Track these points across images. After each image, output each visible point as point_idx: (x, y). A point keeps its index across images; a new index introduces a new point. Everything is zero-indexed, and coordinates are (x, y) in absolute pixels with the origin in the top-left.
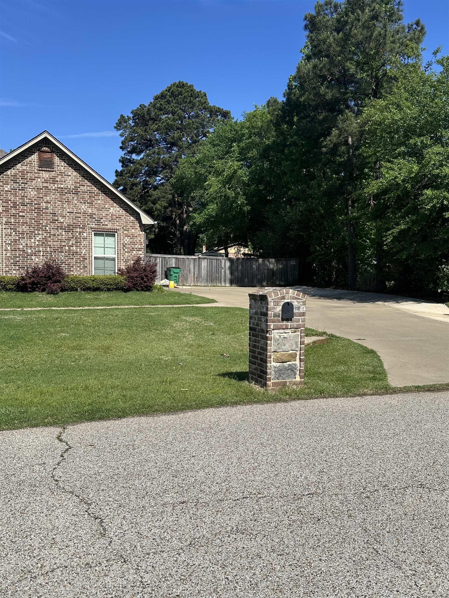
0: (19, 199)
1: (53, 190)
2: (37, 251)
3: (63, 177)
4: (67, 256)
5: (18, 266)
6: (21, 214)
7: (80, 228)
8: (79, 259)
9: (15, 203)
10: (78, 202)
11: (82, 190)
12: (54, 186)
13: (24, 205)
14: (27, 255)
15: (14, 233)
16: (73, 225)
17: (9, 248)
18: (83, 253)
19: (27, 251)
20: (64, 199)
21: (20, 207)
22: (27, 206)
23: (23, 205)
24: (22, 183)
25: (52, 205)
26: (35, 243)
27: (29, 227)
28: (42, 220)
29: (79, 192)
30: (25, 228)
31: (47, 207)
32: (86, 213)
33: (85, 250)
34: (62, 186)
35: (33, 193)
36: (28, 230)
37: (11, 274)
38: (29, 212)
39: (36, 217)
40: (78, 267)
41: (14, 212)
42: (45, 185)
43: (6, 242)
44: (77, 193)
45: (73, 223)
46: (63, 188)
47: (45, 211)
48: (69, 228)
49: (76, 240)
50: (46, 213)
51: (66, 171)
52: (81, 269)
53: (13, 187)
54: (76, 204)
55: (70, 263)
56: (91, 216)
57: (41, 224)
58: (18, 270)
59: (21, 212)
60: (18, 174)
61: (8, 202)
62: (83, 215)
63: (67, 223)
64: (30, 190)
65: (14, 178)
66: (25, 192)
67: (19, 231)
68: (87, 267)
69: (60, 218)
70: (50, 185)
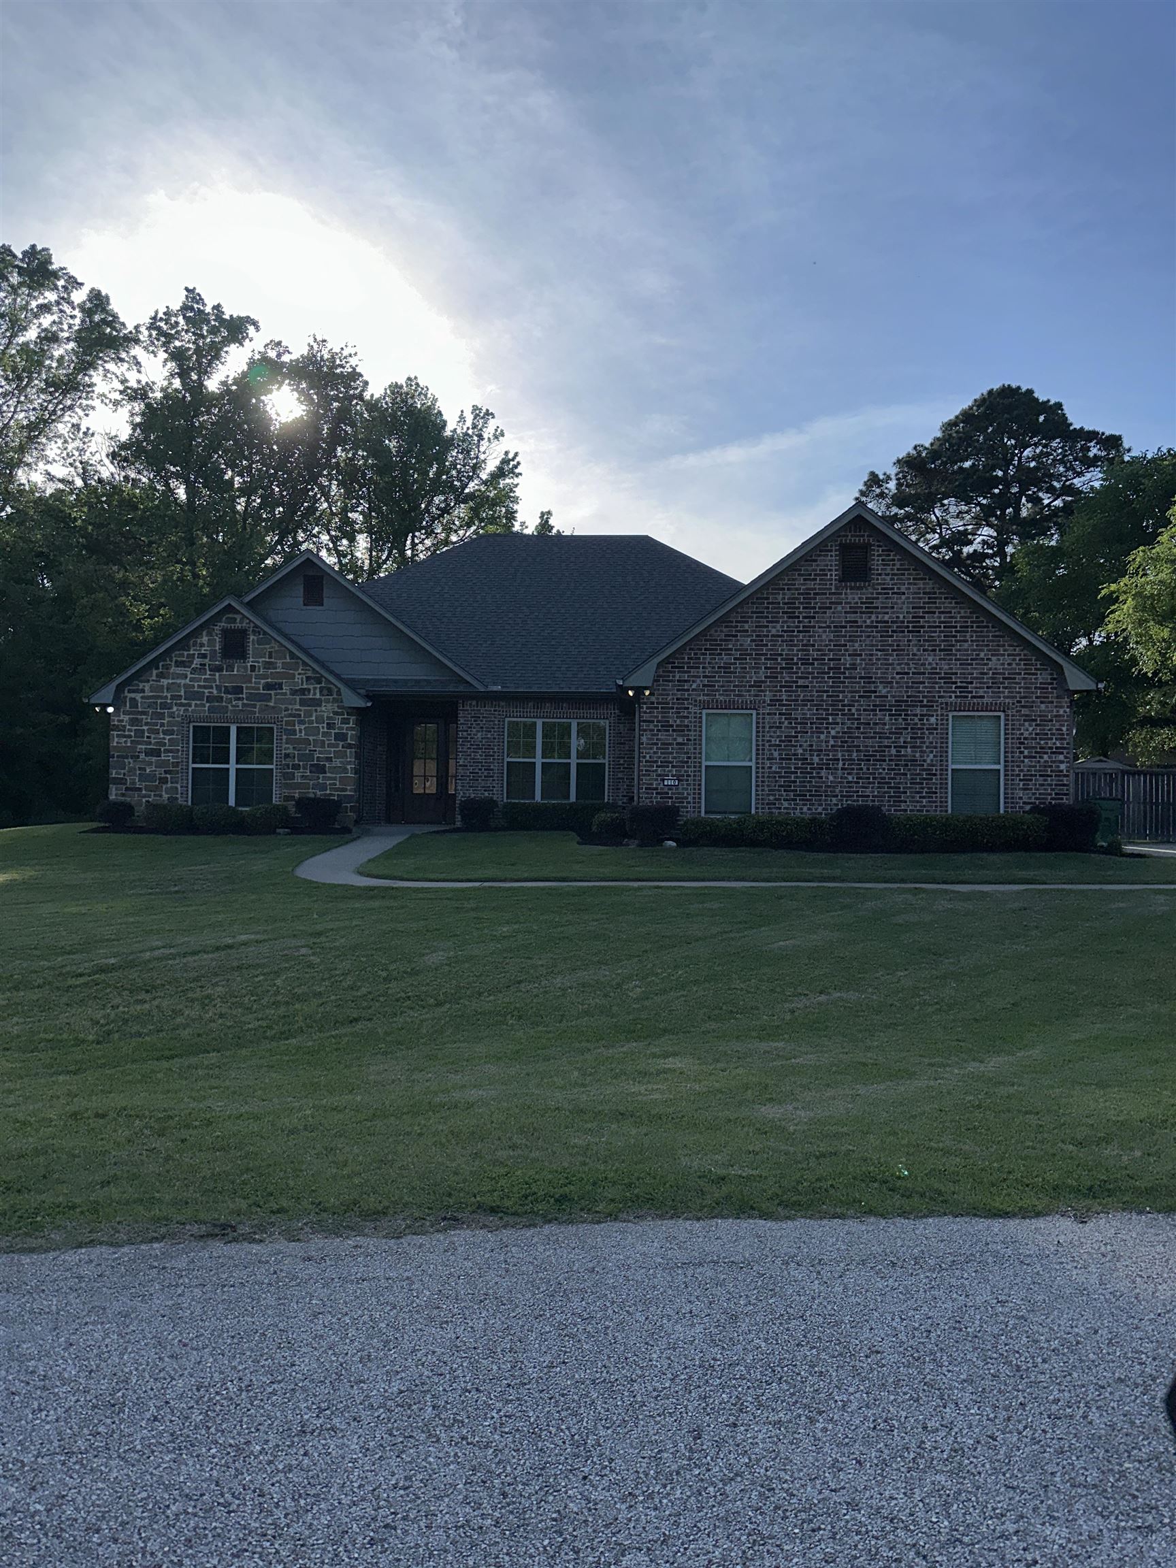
0: (798, 650)
1: (867, 627)
2: (830, 760)
3: (890, 598)
4: (894, 769)
5: (793, 791)
6: (801, 682)
7: (921, 706)
8: (919, 774)
9: (789, 660)
10: (919, 650)
11: (929, 622)
12: (870, 617)
13: (806, 664)
14: (811, 768)
15: (786, 722)
16: (907, 701)
17: (776, 754)
18: (929, 761)
19: (812, 759)
20: (890, 645)
21: (800, 668)
22: (813, 664)
23: (806, 662)
24: (805, 617)
25: (864, 660)
26: (827, 742)
27: (817, 710)
28: (844, 692)
29: (923, 627)
30: (809, 712)
31: (854, 664)
32: (937, 673)
33: (931, 755)
34: (886, 618)
35: (827, 636)
36: (814, 714)
37: (780, 808)
38: (818, 678)
39: (832, 687)
40: (918, 793)
41: (787, 679)
42: (851, 617)
43: (770, 741)
44: (916, 631)
45: (908, 697)
46: (888, 622)
47: (850, 673)
48: (900, 708)
49: (913, 733)
50: (851, 678)
51: (895, 584)
52: (924, 797)
53: (788, 627)
54: (914, 655)
55: (899, 783)
56: (948, 678)
57: (841, 701)
58: (793, 800)
59: (800, 678)
60: (797, 599)
61: (777, 659)
62: (930, 678)
63: (893, 697)
64: (820, 630)
65: (789, 608)
66: (810, 636)
67: (797, 719)
68: (936, 793)
69: (881, 687)
70: (861, 618)
